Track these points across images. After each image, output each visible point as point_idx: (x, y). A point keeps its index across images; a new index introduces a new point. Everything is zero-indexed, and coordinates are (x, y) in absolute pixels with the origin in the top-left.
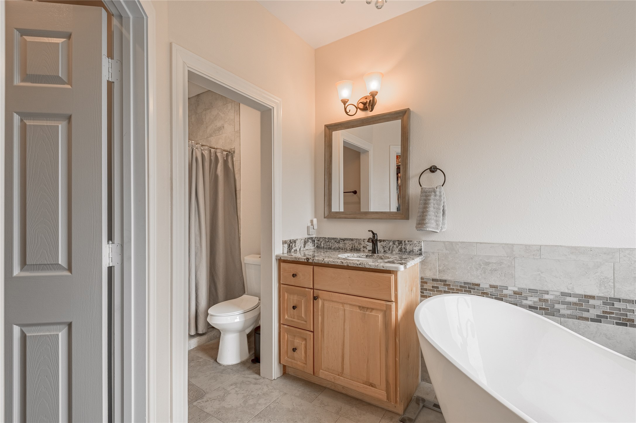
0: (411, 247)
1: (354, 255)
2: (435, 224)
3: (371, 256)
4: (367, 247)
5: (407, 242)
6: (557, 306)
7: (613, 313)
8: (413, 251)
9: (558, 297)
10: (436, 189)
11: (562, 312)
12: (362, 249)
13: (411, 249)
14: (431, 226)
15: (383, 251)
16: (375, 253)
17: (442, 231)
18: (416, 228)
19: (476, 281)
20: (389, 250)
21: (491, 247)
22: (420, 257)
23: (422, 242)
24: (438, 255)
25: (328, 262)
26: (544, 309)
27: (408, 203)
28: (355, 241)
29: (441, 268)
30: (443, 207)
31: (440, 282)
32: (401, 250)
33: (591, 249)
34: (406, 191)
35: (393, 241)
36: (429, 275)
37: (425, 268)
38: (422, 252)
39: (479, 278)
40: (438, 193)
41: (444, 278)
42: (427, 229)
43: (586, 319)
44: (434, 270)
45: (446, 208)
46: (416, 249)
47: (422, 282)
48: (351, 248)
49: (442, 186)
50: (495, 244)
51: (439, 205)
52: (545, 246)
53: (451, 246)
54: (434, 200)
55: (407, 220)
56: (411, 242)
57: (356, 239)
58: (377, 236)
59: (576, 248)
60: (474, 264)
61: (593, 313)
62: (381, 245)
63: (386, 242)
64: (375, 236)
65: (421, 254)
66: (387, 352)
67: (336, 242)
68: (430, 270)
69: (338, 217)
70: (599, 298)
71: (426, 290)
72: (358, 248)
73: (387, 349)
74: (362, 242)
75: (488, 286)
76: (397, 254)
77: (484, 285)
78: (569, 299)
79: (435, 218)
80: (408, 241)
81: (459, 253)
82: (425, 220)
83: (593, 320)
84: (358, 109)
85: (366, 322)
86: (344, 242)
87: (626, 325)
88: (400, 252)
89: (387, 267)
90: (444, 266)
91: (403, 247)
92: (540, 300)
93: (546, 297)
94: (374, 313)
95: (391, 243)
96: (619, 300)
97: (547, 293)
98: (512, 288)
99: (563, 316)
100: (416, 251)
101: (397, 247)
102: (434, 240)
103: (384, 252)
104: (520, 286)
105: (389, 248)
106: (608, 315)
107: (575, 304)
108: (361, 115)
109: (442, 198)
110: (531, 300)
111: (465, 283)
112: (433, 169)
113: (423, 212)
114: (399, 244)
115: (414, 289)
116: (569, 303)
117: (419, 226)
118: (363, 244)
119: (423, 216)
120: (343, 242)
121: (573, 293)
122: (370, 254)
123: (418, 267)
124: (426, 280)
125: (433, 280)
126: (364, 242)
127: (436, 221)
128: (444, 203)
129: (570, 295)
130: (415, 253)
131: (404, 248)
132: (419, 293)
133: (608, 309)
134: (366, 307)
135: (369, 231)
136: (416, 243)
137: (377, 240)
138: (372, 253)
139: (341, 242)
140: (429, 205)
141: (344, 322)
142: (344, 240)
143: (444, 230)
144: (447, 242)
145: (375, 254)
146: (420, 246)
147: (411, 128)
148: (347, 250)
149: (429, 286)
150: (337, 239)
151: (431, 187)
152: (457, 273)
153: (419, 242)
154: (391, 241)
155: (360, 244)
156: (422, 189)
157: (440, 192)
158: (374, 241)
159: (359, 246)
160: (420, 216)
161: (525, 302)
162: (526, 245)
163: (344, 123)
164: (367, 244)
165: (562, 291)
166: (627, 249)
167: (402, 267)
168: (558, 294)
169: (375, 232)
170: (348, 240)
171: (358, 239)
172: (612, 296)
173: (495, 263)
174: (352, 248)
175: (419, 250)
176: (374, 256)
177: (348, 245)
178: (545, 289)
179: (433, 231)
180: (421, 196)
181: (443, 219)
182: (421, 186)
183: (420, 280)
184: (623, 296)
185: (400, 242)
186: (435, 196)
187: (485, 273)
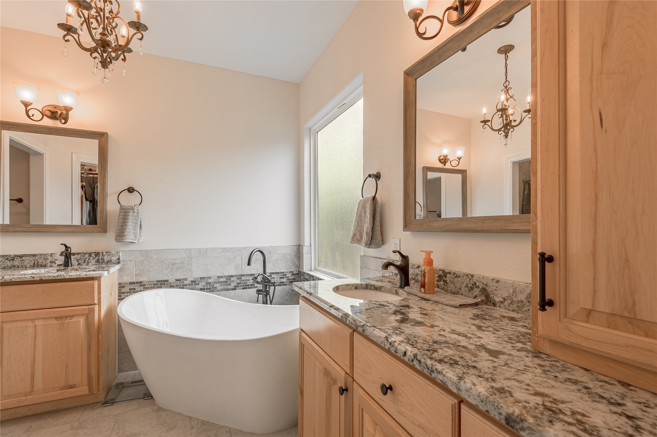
0: (109, 257)
1: (40, 270)
2: (133, 236)
3: (63, 269)
4: (55, 262)
5: (104, 253)
6: (215, 285)
7: (241, 283)
8: (111, 261)
9: (216, 280)
10: (134, 207)
11: (218, 288)
12: (49, 264)
13: (109, 259)
14: (130, 236)
15: (77, 263)
16: (69, 266)
17: (139, 241)
18: (116, 240)
19: (166, 279)
20: (85, 262)
21: (177, 252)
22: (119, 265)
23: (120, 252)
24: (135, 262)
25: (11, 280)
26: (209, 288)
27: (106, 218)
28: (39, 256)
29: (137, 273)
30: (140, 222)
31: (136, 284)
32: (98, 261)
33: (232, 249)
34: (104, 207)
35: (89, 253)
36: (126, 279)
37: (123, 274)
38: (120, 261)
39: (168, 275)
40: (136, 211)
41: (140, 280)
42: (127, 241)
43: (229, 290)
44: (131, 275)
45: (142, 223)
46: (114, 259)
47: (119, 287)
48: (32, 265)
49: (140, 205)
50: (180, 249)
51: (137, 220)
52: (210, 248)
53: (146, 254)
54: (133, 216)
55: (105, 233)
56: (110, 253)
57: (40, 255)
58: (71, 249)
59: (225, 249)
60: (164, 265)
61: (233, 285)
62: (75, 258)
63: (80, 255)
64: (68, 249)
65: (119, 263)
66: (90, 350)
67: (7, 259)
68: (128, 275)
69: (10, 230)
70: (236, 276)
71: (124, 293)
72: (42, 264)
73: (89, 347)
74: (49, 257)
75: (174, 281)
76: (93, 265)
77: (172, 279)
78: (222, 280)
79: (133, 231)
80: (106, 252)
81: (153, 258)
82: (125, 232)
83: (233, 289)
84: (45, 116)
85: (64, 330)
86: (22, 259)
87: (246, 288)
88: (97, 263)
89: (90, 275)
90: (141, 271)
91: (100, 258)
92: (207, 283)
93: (210, 281)
94: (74, 320)
95: (87, 256)
96: (243, 275)
97: (210, 278)
98: (190, 279)
99: (219, 291)
100: (115, 260)
101: (94, 259)
102: (131, 250)
103: (78, 265)
104: (195, 277)
105: (85, 260)
106: (239, 285)
107: (224, 282)
108: (47, 122)
109: (140, 215)
110: (202, 284)
111: (157, 281)
112: (131, 190)
113: (122, 226)
114: (96, 255)
115: (113, 293)
116: (222, 282)
117: (119, 238)
118: (51, 259)
119: (122, 229)
120: (20, 259)
121: (223, 275)
122: (63, 268)
123: (116, 274)
124: (124, 285)
125: (130, 283)
126: (52, 256)
127: (135, 233)
128: (141, 219)
129: (221, 277)
130: (113, 262)
131: (102, 259)
132: (117, 297)
133: (239, 281)
134: (64, 317)
135: (61, 244)
136: (114, 253)
137: (70, 253)
138: (64, 267)
139: (17, 259)
140: (128, 220)
141: (35, 337)
142: (21, 256)
143: (141, 241)
144: (143, 250)
145: (68, 268)
146: (118, 255)
147: (108, 150)
148: (26, 267)
149: (126, 289)
150: (10, 256)
151: (129, 205)
152: (151, 274)
153: (117, 252)
154: (86, 254)
155: (46, 259)
156: (121, 206)
157: (138, 210)
158: (67, 254)
159: (44, 262)
160: (119, 229)
161: (198, 287)
162: (199, 249)
163: (22, 125)
164: (56, 259)
165: (218, 275)
166: (247, 247)
167: (106, 273)
168: (217, 277)
169: (68, 245)
170: (27, 256)
171: (43, 254)
172: (241, 274)
173: (179, 263)
174: (34, 264)
175: (117, 259)
176: (68, 269)
177: (28, 261)
178: (209, 276)
179: (132, 241)
180: (120, 212)
181: (140, 232)
182: (120, 204)
183: (118, 286)
184: (245, 273)
185: (97, 254)
186: (134, 212)
187: (172, 271)
